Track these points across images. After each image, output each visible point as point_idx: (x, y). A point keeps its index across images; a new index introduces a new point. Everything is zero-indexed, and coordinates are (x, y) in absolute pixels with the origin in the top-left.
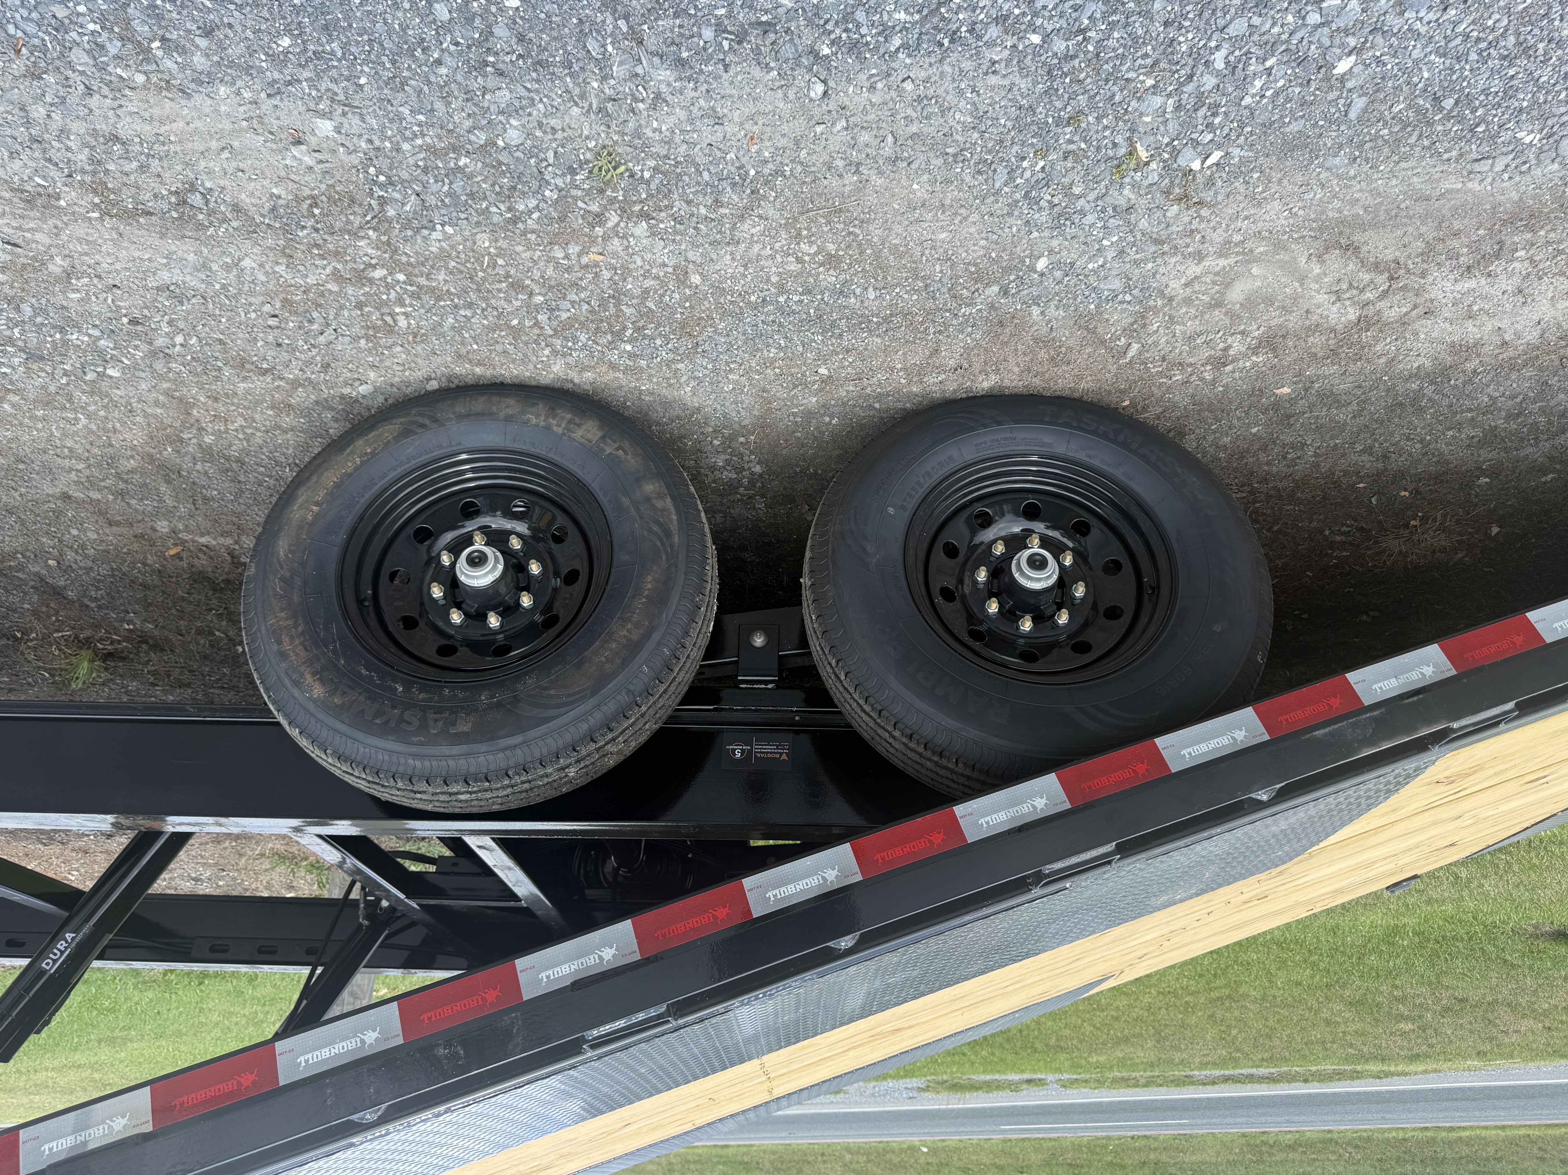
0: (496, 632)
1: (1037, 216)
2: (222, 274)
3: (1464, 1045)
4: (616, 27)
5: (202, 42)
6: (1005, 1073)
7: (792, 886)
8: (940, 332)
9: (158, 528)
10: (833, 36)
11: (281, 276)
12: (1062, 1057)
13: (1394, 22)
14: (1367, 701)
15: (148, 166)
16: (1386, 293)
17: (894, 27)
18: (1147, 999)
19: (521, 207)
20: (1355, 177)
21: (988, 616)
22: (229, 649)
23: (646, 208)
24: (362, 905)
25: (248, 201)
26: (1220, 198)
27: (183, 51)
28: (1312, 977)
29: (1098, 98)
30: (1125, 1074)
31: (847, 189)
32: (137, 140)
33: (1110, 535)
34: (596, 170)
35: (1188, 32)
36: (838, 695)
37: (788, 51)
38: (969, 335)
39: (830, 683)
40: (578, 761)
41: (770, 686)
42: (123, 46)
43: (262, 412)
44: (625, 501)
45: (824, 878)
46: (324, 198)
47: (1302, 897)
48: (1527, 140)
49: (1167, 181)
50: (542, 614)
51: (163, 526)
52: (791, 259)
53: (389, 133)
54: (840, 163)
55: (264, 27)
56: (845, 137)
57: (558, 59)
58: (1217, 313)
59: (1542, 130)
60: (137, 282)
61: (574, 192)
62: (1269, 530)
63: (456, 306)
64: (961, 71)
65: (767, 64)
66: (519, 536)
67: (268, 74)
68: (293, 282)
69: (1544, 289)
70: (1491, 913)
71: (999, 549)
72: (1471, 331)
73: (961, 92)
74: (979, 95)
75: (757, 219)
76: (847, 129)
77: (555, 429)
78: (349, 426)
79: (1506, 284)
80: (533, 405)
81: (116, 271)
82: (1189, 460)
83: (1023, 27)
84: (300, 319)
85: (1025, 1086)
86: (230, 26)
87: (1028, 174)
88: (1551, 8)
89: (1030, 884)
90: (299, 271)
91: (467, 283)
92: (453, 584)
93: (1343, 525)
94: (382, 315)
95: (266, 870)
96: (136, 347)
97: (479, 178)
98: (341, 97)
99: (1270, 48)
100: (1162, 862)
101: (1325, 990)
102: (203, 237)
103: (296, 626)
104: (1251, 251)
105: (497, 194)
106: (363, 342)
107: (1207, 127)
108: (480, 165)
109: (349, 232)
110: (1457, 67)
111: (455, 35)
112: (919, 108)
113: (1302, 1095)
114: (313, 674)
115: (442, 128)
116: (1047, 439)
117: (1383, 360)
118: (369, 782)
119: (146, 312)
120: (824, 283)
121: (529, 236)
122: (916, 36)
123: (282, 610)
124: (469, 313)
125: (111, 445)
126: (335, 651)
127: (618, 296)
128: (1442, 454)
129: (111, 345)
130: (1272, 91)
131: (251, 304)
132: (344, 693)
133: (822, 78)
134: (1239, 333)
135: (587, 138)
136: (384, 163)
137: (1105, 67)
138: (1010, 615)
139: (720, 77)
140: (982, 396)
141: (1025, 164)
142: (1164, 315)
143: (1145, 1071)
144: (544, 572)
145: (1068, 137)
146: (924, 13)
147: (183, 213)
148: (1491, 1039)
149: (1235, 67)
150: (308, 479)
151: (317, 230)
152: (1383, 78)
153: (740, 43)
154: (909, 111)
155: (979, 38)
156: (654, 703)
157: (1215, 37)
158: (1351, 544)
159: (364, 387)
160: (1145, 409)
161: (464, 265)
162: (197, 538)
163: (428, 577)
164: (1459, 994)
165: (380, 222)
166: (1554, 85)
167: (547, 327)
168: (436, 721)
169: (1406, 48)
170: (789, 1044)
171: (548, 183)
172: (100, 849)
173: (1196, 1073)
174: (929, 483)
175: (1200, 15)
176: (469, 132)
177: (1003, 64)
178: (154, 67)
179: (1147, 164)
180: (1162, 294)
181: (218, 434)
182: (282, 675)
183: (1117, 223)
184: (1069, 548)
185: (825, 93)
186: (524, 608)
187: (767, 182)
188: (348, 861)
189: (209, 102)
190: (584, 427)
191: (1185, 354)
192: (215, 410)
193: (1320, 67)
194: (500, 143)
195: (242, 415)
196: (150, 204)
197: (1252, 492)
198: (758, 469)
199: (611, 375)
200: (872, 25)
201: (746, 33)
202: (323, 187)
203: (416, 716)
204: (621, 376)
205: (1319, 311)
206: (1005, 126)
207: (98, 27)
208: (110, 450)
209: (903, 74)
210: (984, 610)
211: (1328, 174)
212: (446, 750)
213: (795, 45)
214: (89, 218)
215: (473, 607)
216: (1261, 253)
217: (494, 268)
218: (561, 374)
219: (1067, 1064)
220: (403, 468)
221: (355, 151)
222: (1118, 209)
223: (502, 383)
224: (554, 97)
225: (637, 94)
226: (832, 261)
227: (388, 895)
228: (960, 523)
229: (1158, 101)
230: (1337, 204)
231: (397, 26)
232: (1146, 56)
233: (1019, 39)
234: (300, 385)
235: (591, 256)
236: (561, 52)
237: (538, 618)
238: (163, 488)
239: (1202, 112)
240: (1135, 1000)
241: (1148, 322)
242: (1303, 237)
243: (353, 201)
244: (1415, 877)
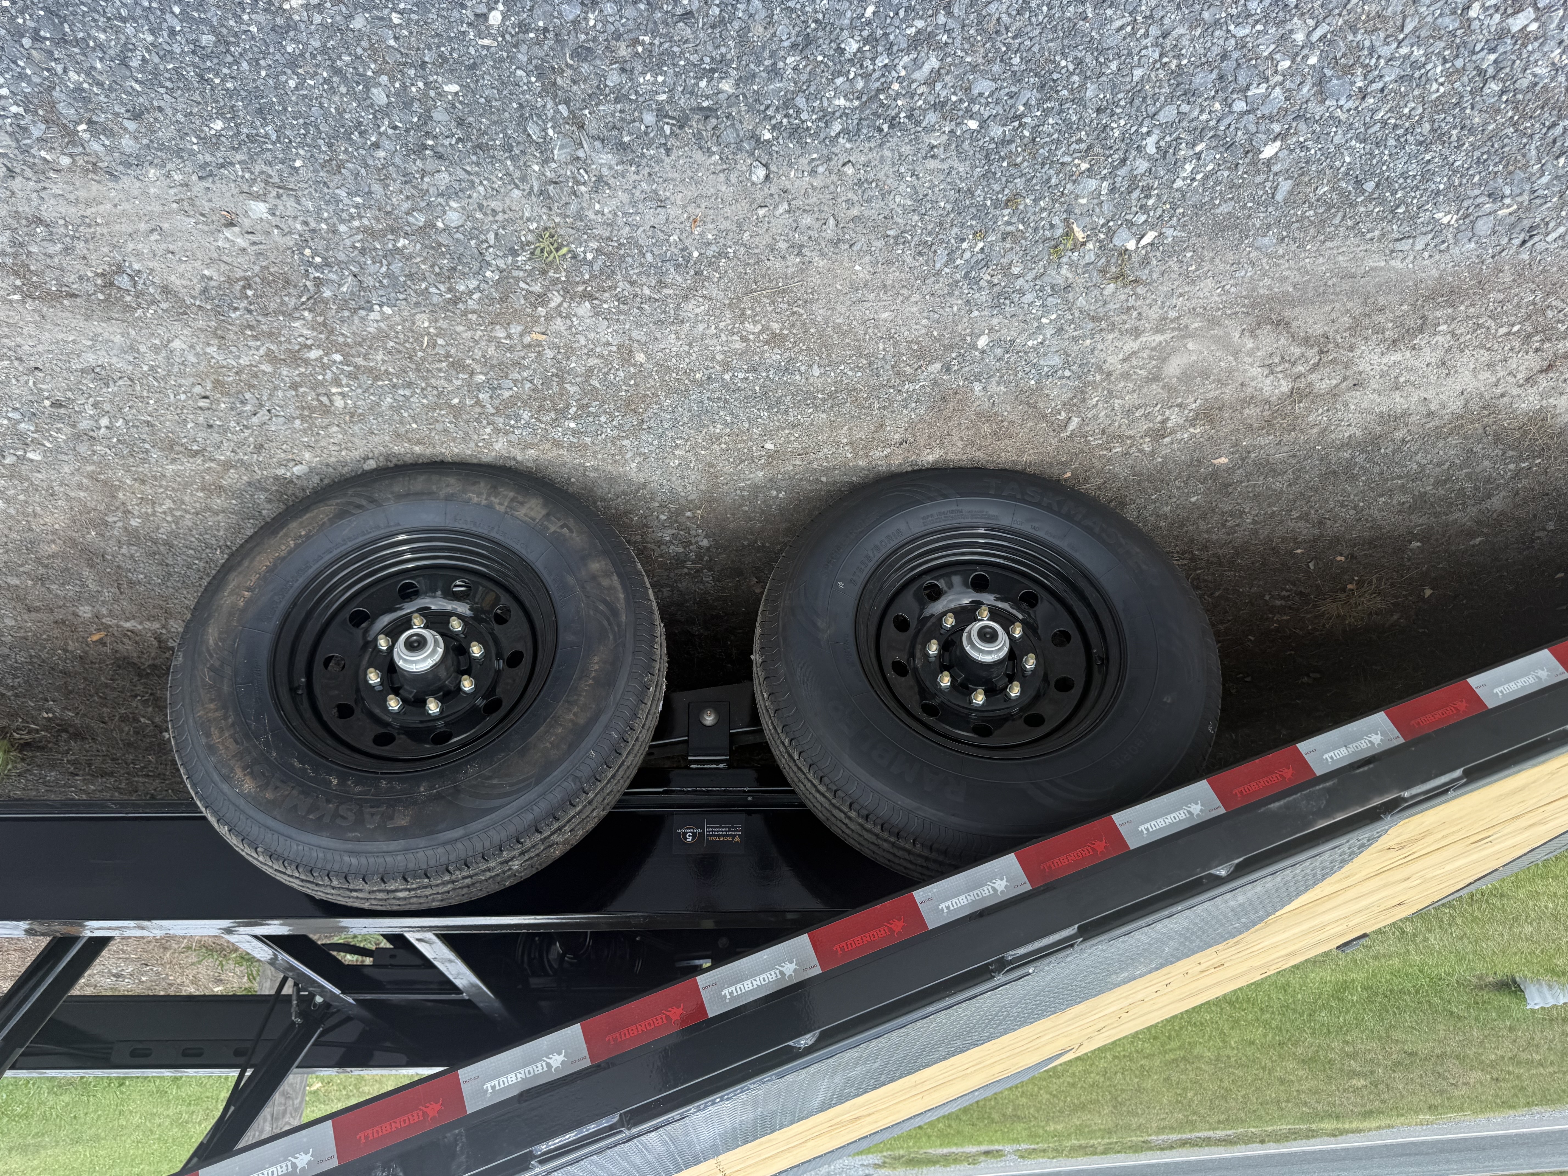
0: (435, 719)
1: (977, 295)
2: (150, 356)
3: (1415, 1100)
4: (557, 111)
5: (131, 126)
6: (962, 1146)
7: (749, 982)
8: (884, 408)
9: (80, 614)
10: (774, 122)
11: (213, 358)
12: (1019, 1126)
13: (1316, 109)
14: (1319, 771)
15: (73, 248)
16: (1316, 366)
17: (834, 113)
18: (1102, 1064)
19: (462, 288)
20: (1283, 256)
21: (940, 690)
22: (155, 736)
23: (589, 289)
24: (295, 1002)
25: (178, 282)
26: (1155, 276)
27: (111, 134)
28: (1265, 1036)
29: (1034, 181)
30: (1083, 1142)
31: (790, 270)
32: (61, 222)
33: (1058, 606)
34: (538, 251)
35: (1120, 118)
36: (792, 774)
37: (729, 136)
38: (914, 410)
39: (783, 762)
40: (522, 853)
41: (721, 766)
42: (48, 128)
43: (192, 494)
44: (571, 580)
45: (781, 973)
46: (257, 279)
47: (1257, 962)
48: (1445, 220)
49: (1103, 260)
50: (484, 698)
51: (85, 611)
52: (735, 337)
53: (326, 215)
54: (783, 245)
55: (195, 110)
56: (787, 219)
57: (498, 142)
58: (1154, 386)
59: (1459, 211)
60: (60, 364)
61: (515, 273)
62: (1211, 595)
63: (394, 386)
64: (900, 155)
65: (709, 149)
66: (460, 617)
67: (200, 156)
68: (225, 363)
69: (1466, 362)
70: (1437, 966)
71: (949, 621)
72: (1398, 402)
73: (900, 176)
74: (918, 179)
75: (701, 300)
76: (789, 212)
77: (497, 507)
78: (284, 507)
79: (1431, 356)
80: (474, 484)
81: (39, 353)
82: (1131, 530)
83: (961, 113)
84: (232, 400)
85: (982, 1158)
86: (160, 109)
87: (967, 255)
88: (1462, 97)
89: (993, 971)
90: (231, 352)
91: (406, 362)
92: (390, 669)
93: (1283, 589)
94: (318, 395)
95: (193, 964)
96: (59, 430)
97: (418, 260)
98: (276, 180)
99: (1199, 133)
100: (1123, 942)
101: (1278, 1048)
102: (131, 319)
103: (225, 718)
104: (1186, 327)
105: (437, 275)
106: (298, 422)
107: (1141, 208)
108: (419, 246)
109: (283, 313)
110: (1377, 152)
111: (393, 119)
112: (860, 192)
113: (1259, 1156)
114: (244, 769)
115: (379, 210)
116: (993, 511)
117: (1315, 431)
118: (302, 881)
119: (69, 394)
120: (769, 361)
121: (470, 316)
122: (856, 122)
123: (212, 701)
124: (407, 392)
125: (31, 530)
126: (267, 744)
127: (561, 376)
128: (1374, 520)
129: (32, 428)
130: (1202, 175)
131: (180, 386)
132: (276, 788)
133: (764, 162)
134: (1177, 406)
135: (529, 220)
136: (321, 245)
137: (1041, 151)
138: (963, 688)
139: (662, 161)
140: (928, 469)
141: (965, 245)
142: (1103, 389)
143: (1103, 1138)
144: (486, 655)
145: (1006, 218)
146: (864, 100)
147: (110, 295)
148: (1441, 1092)
149: (1166, 152)
150: (240, 563)
151: (250, 312)
152: (1307, 162)
153: (681, 127)
154: (850, 195)
155: (918, 123)
156: (602, 789)
157: (1146, 123)
158: (1290, 608)
159: (299, 467)
160: (1086, 480)
161: (402, 345)
162: (122, 623)
163: (365, 662)
164: (1409, 1047)
165: (316, 303)
166: (1468, 169)
167: (489, 406)
168: (372, 815)
169: (1328, 134)
170: (746, 1142)
171: (489, 264)
172: (14, 947)
173: (1153, 1137)
174: (878, 556)
175: (1131, 103)
176: (407, 214)
177: (942, 149)
178: (80, 149)
179: (1084, 244)
180: (1100, 369)
181: (145, 517)
182: (211, 770)
183: (1055, 301)
184: (1018, 620)
185: (767, 177)
186: (465, 692)
187: (710, 264)
188: (280, 957)
189: (138, 184)
190: (527, 506)
191: (1124, 427)
192: (142, 492)
193: (1247, 152)
194: (440, 225)
195: (170, 497)
196: (74, 286)
197: (1193, 559)
198: (705, 543)
199: (555, 452)
200: (813, 111)
201: (687, 118)
202: (257, 268)
203: (351, 810)
204: (565, 453)
205: (1253, 384)
206: (944, 208)
207: (21, 110)
208: (30, 535)
209: (843, 159)
210: (936, 684)
211: (1258, 253)
212: (384, 846)
213: (736, 130)
214: (11, 301)
215: (411, 692)
216: (1196, 329)
217: (434, 348)
218: (503, 452)
219: (1024, 1133)
220: (339, 550)
221: (290, 233)
222: (1056, 288)
223: (442, 462)
224: (495, 179)
225: (579, 177)
226: (777, 340)
227: (323, 990)
228: (908, 597)
229: (1093, 184)
230: (1267, 281)
231: (333, 110)
232: (1080, 141)
233: (957, 125)
234: (232, 466)
235: (534, 336)
236: (501, 136)
237: (480, 702)
238: (86, 573)
239: (1136, 194)
240: (1091, 1065)
241: (1087, 396)
242: (1236, 313)
243: (288, 282)
244: (1365, 936)
